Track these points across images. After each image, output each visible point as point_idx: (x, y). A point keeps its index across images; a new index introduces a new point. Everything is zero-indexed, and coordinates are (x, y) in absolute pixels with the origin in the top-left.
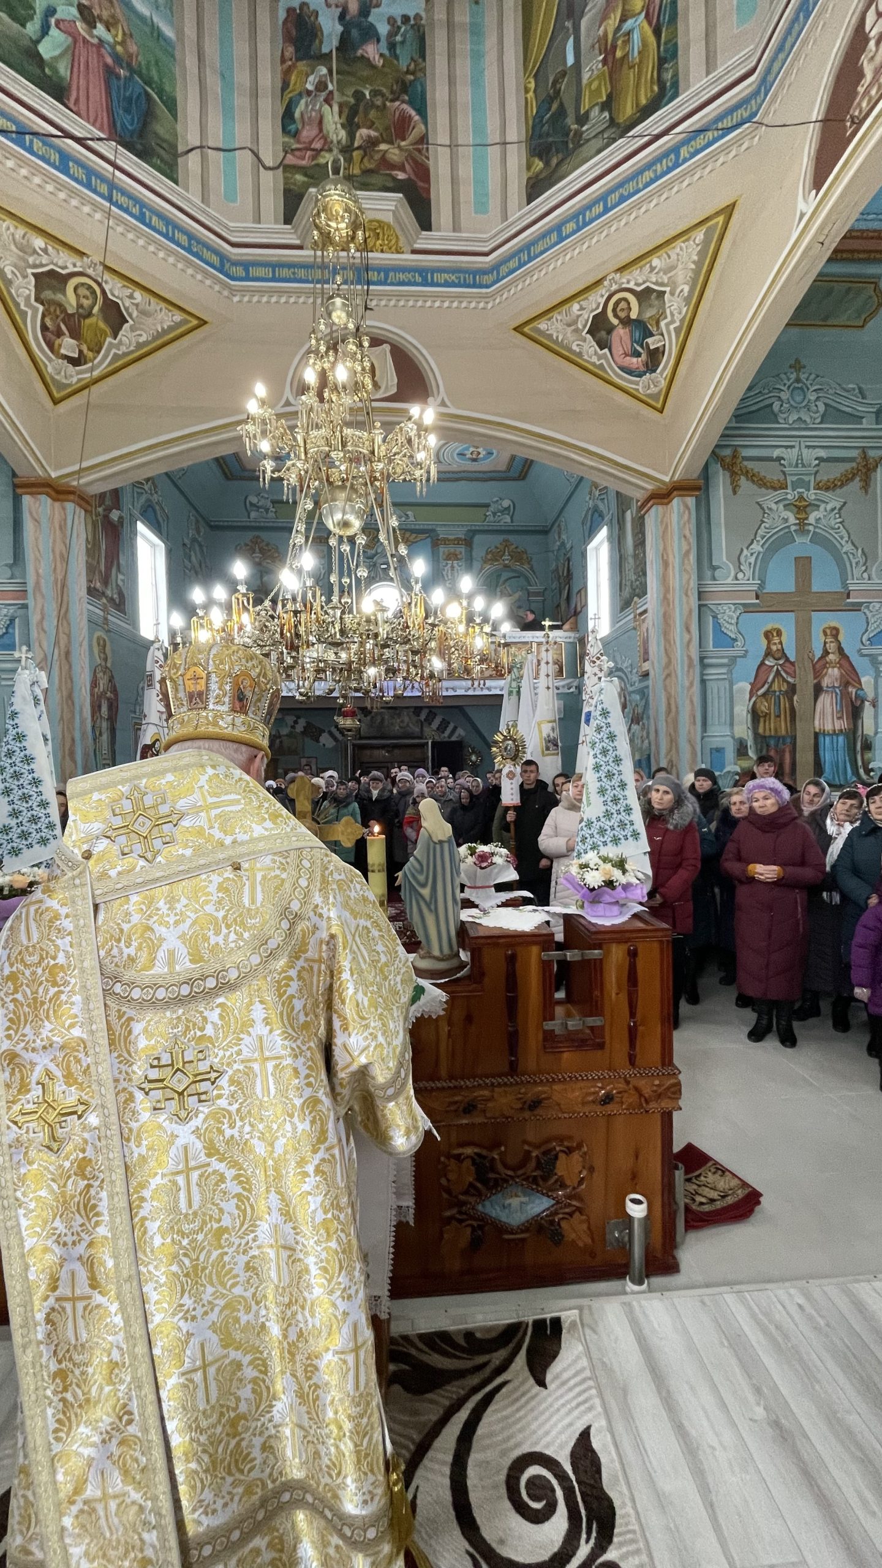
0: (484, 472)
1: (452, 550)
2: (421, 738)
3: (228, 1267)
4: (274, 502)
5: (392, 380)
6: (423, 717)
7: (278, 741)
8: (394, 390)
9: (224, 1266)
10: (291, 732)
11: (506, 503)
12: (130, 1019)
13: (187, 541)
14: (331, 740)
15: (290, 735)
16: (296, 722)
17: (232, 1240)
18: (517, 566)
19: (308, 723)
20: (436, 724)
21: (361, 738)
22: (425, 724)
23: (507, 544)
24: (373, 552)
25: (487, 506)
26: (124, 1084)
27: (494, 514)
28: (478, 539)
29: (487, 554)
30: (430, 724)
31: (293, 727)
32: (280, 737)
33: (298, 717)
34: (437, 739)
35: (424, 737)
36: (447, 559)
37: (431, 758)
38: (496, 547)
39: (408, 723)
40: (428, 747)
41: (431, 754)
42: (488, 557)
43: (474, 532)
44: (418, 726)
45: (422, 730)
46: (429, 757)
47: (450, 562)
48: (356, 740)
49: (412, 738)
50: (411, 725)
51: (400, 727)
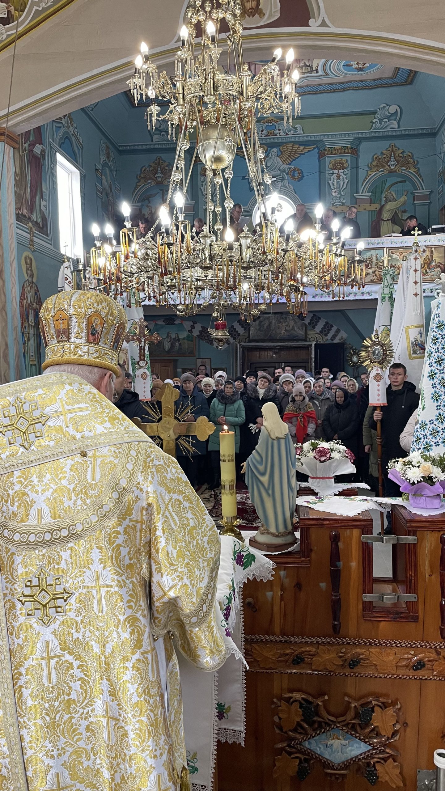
0: (372, 80)
1: (338, 159)
2: (305, 341)
3: (74, 727)
5: (276, 6)
6: (307, 321)
7: (177, 344)
8: (277, 16)
9: (72, 726)
10: (188, 336)
11: (393, 109)
12: (13, 554)
13: (99, 167)
15: (189, 338)
16: (193, 327)
17: (78, 709)
18: (403, 171)
20: (319, 328)
21: (250, 341)
22: (309, 327)
23: (393, 149)
25: (374, 113)
26: (10, 597)
27: (381, 120)
28: (364, 146)
29: (373, 160)
30: (314, 327)
31: (190, 331)
32: (179, 340)
33: (195, 323)
34: (321, 341)
35: (308, 340)
36: (333, 169)
37: (313, 359)
38: (382, 154)
39: (293, 327)
40: (311, 349)
41: (313, 356)
42: (374, 164)
43: (360, 140)
44: (302, 329)
45: (306, 333)
46: (311, 359)
47: (336, 171)
48: (245, 342)
49: (298, 340)
50: (296, 328)
51: (286, 330)
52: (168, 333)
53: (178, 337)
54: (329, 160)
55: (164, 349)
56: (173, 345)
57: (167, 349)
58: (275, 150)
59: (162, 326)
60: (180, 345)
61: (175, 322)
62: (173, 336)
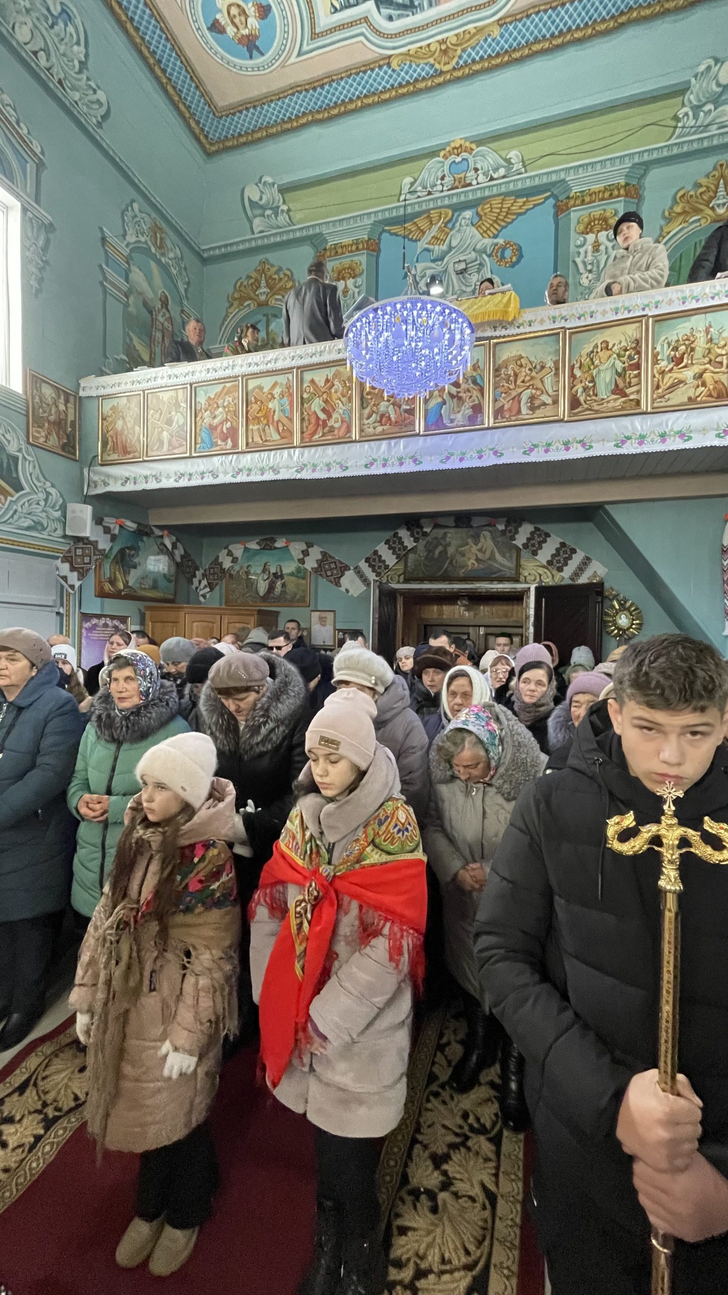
1: (597, 212)
2: (517, 581)
4: (283, 190)
6: (520, 540)
10: (298, 570)
14: (358, 581)
15: (300, 573)
16: (306, 553)
19: (324, 554)
20: (546, 552)
21: (407, 581)
22: (524, 553)
23: (722, 173)
24: (444, 247)
25: (681, 90)
27: (696, 109)
28: (655, 176)
29: (675, 202)
30: (535, 553)
31: (302, 561)
32: (282, 577)
33: (310, 545)
34: (548, 581)
35: (522, 578)
36: (585, 232)
37: (532, 619)
38: (698, 185)
39: (492, 553)
40: (528, 597)
41: (532, 612)
42: (678, 209)
43: (647, 166)
44: (511, 557)
45: (518, 566)
46: (527, 617)
47: (591, 237)
48: (399, 582)
49: (501, 580)
50: (498, 556)
51: (477, 560)
52: (265, 564)
53: (281, 571)
54: (577, 215)
55: (258, 594)
56: (271, 588)
57: (262, 593)
58: (468, 214)
59: (256, 553)
60: (284, 585)
61: (277, 545)
62: (273, 570)
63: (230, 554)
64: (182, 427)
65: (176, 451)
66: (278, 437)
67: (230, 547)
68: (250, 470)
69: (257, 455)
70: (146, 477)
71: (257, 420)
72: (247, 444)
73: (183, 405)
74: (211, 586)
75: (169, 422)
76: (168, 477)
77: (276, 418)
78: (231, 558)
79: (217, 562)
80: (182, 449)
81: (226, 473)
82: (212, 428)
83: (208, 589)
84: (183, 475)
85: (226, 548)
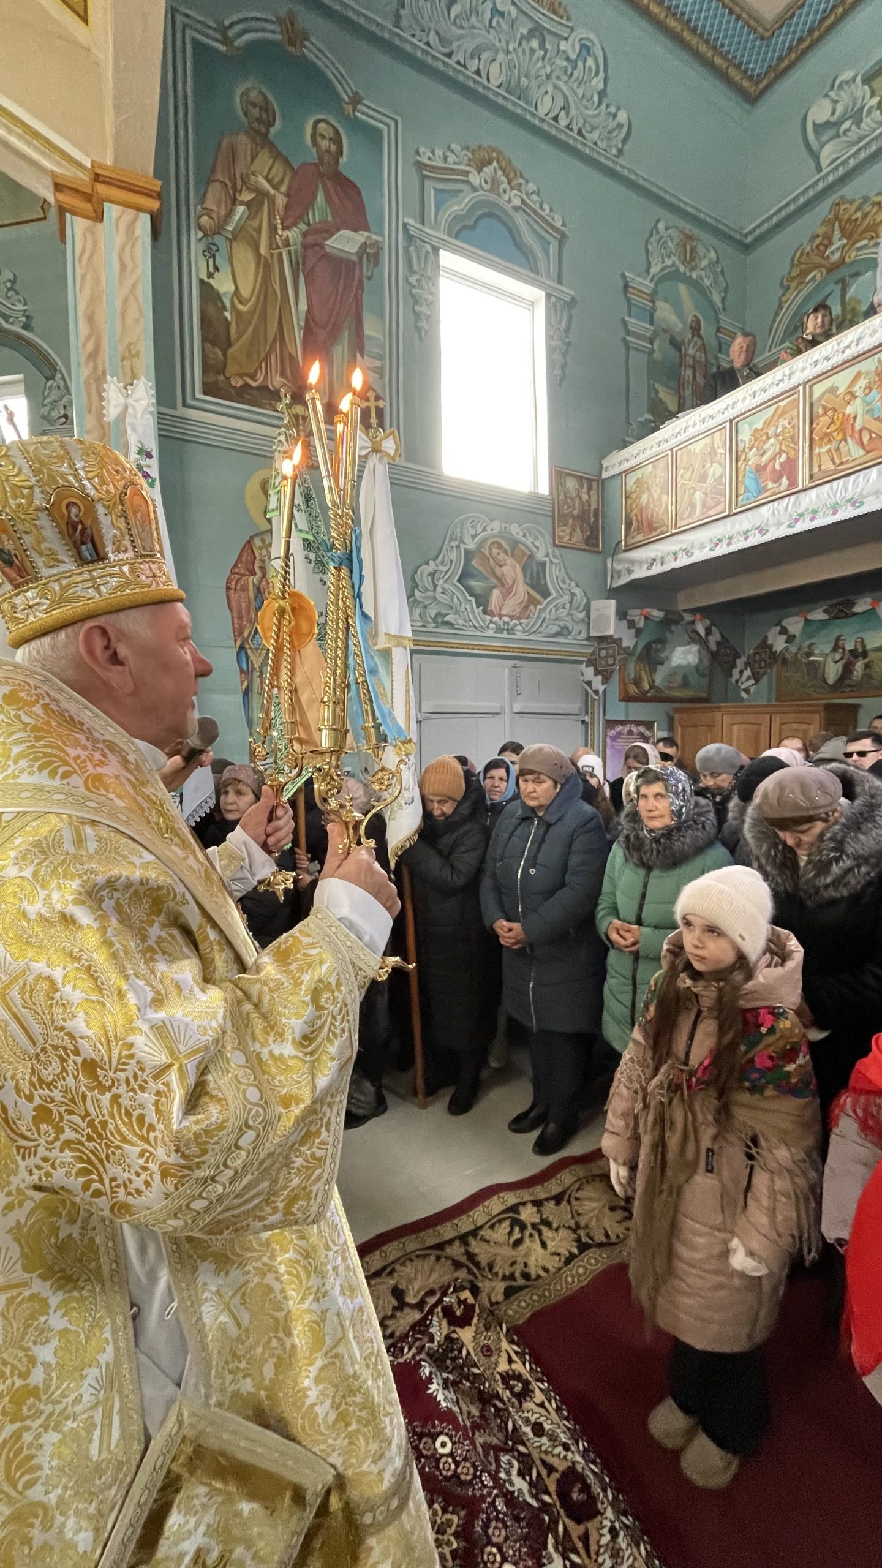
13: (641, 281)
52: (838, 639)
53: (864, 646)
55: (825, 681)
56: (848, 669)
57: (832, 679)
59: (823, 624)
60: (867, 666)
61: (857, 609)
62: (850, 646)
63: (784, 631)
64: (719, 480)
65: (711, 513)
66: (862, 452)
67: (784, 623)
68: (815, 512)
69: (827, 487)
70: (675, 554)
71: (827, 437)
72: (811, 476)
73: (721, 451)
74: (756, 677)
75: (703, 478)
76: (702, 547)
77: (858, 426)
78: (785, 637)
79: (765, 645)
80: (720, 508)
81: (779, 524)
82: (760, 469)
83: (752, 682)
84: (720, 540)
85: (779, 624)
